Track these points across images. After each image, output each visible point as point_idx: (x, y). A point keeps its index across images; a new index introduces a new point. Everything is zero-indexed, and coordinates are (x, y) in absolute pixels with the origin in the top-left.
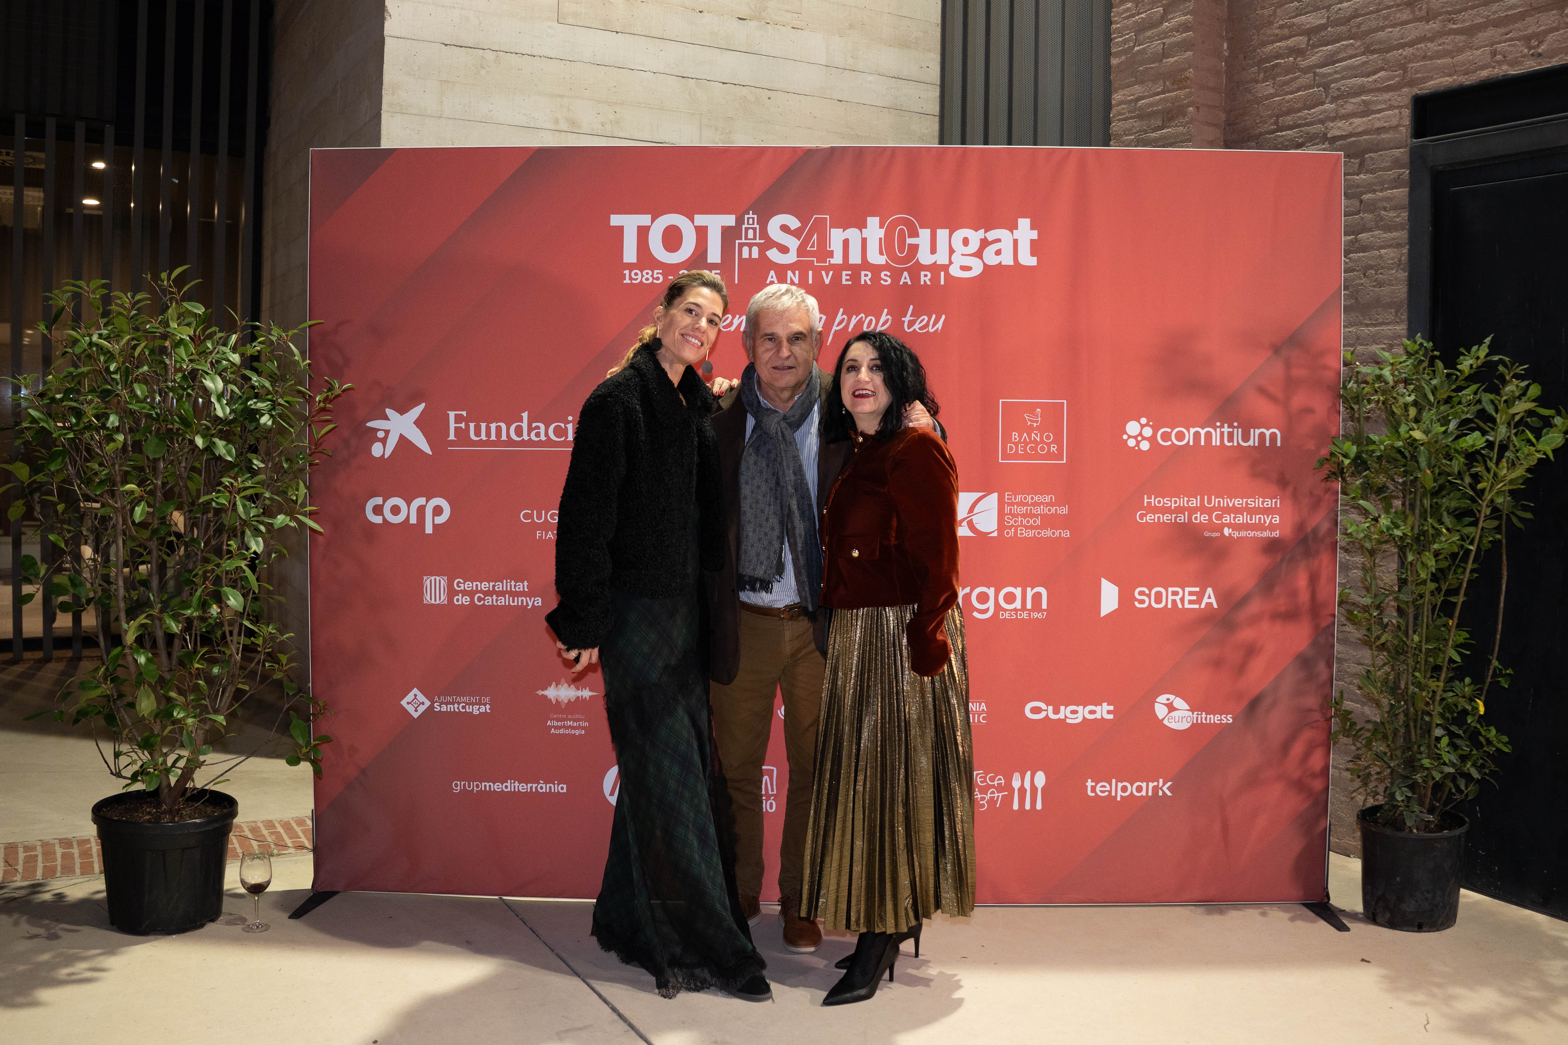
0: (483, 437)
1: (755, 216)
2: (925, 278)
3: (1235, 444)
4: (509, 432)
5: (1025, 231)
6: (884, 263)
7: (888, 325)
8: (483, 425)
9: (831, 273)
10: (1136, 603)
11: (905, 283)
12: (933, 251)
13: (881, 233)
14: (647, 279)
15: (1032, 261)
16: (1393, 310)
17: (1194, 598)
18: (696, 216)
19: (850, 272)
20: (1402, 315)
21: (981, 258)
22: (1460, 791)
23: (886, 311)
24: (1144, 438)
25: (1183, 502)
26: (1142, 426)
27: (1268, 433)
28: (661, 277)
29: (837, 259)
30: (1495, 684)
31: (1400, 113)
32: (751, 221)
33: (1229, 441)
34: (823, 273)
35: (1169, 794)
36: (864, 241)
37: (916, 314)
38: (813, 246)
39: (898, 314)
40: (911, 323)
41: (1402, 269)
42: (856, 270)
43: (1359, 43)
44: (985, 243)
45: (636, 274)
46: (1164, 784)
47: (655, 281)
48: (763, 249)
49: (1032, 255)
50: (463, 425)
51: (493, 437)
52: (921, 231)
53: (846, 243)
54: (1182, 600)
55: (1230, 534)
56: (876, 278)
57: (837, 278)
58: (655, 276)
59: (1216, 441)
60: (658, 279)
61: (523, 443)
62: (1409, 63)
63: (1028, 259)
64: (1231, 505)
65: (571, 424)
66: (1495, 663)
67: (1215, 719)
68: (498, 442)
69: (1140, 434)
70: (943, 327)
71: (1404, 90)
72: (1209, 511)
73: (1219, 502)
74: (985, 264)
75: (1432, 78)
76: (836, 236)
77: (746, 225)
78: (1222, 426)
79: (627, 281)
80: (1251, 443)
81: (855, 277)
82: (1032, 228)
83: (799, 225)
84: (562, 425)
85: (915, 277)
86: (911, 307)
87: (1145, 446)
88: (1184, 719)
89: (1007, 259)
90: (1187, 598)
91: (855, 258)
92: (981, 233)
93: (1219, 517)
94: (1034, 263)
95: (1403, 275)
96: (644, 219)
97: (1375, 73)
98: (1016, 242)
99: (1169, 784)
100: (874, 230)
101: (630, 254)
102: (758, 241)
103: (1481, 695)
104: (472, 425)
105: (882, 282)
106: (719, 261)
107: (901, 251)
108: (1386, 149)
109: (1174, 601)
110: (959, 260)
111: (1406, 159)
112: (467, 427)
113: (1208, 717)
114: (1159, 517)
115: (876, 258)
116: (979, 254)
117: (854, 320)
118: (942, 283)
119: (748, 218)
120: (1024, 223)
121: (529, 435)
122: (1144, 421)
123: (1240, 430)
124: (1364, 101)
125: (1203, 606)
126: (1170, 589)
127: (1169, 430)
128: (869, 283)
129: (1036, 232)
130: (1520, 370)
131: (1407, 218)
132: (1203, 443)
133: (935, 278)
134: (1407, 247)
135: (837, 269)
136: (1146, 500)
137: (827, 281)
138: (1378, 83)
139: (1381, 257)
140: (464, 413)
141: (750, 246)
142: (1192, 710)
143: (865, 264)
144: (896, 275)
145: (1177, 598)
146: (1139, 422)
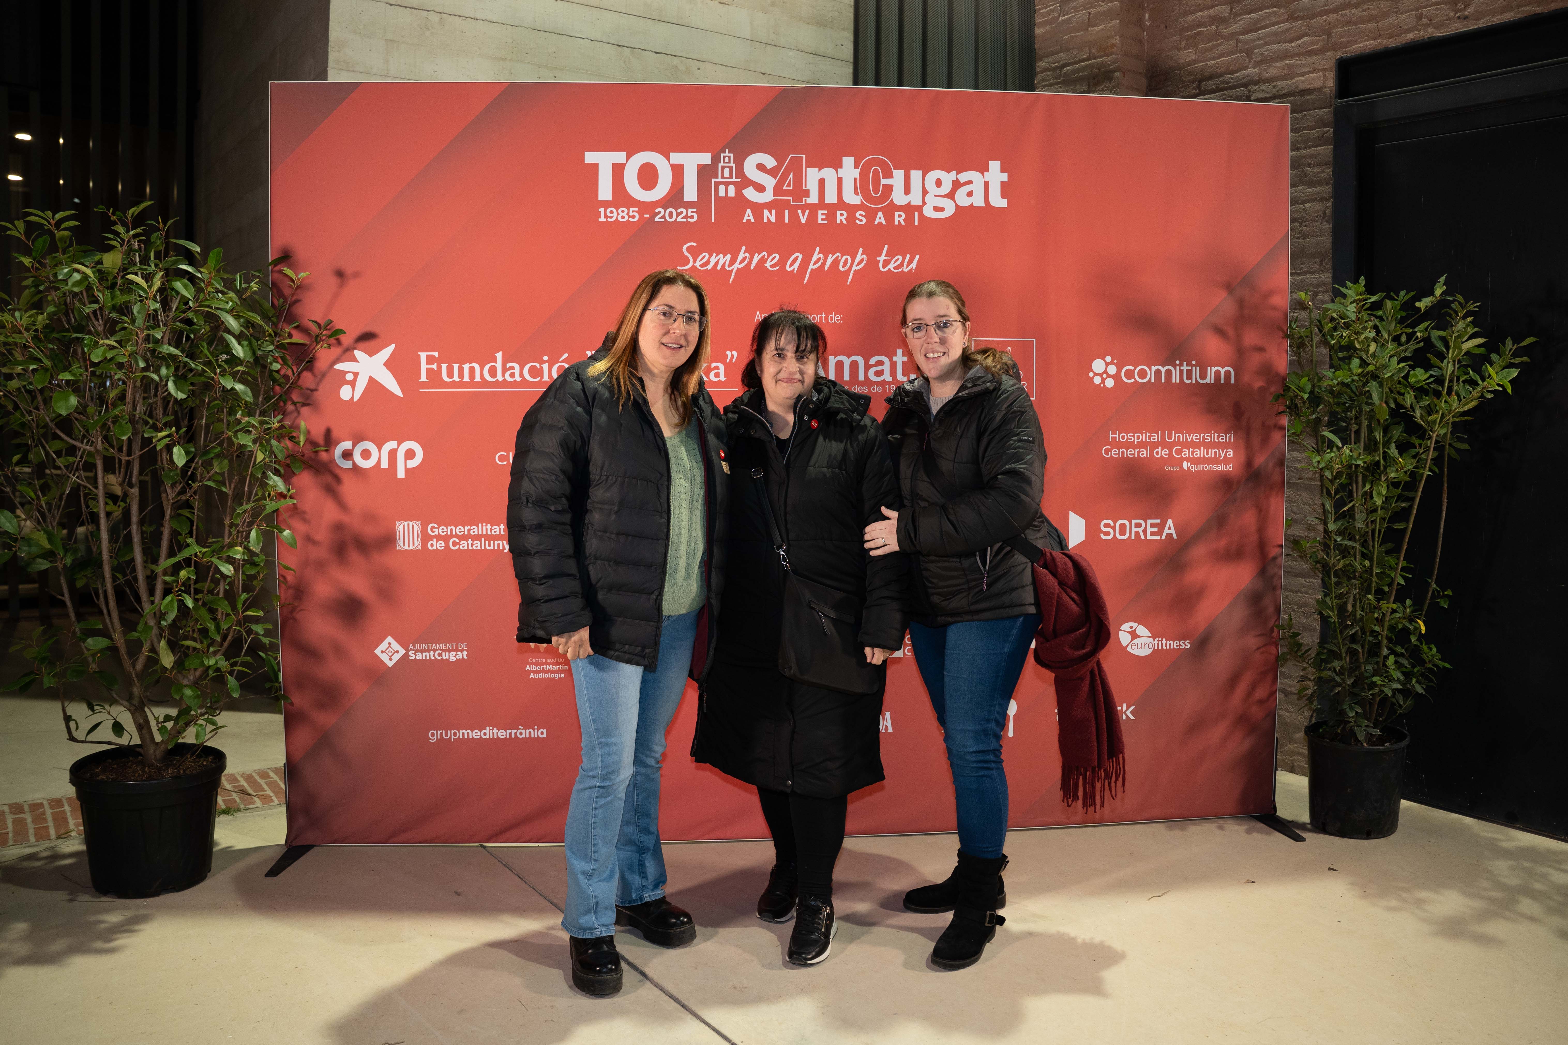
0: (456, 378)
1: (731, 155)
2: (899, 218)
3: (1194, 382)
4: (482, 373)
5: (996, 174)
6: (859, 203)
7: (863, 264)
8: (456, 367)
9: (807, 212)
10: (1102, 535)
11: (880, 223)
12: (907, 191)
13: (856, 173)
14: (623, 217)
15: (1003, 203)
16: (1317, 260)
17: (1156, 529)
18: (672, 154)
19: (826, 212)
20: (1326, 264)
21: (953, 199)
22: (1401, 706)
23: (861, 250)
24: (1109, 376)
25: (1145, 437)
26: (1107, 364)
27: (1223, 371)
28: (637, 215)
29: (813, 198)
30: (1434, 605)
31: (1324, 75)
32: (727, 160)
33: (1188, 379)
34: (800, 212)
35: (1132, 717)
36: (840, 181)
37: (891, 254)
38: (789, 185)
39: (872, 254)
40: (886, 263)
41: (1327, 222)
42: (832, 209)
43: (1282, 11)
44: (957, 185)
45: (611, 212)
46: (1127, 709)
47: (631, 219)
48: (739, 187)
49: (1003, 196)
50: (435, 366)
51: (466, 378)
52: (895, 172)
53: (822, 182)
54: (1145, 531)
55: (1188, 468)
56: (851, 218)
57: (813, 217)
58: (631, 214)
59: (1176, 379)
60: (634, 217)
61: (497, 384)
62: (1332, 29)
63: (998, 201)
64: (1189, 440)
65: (547, 364)
66: (1435, 586)
67: (1174, 645)
68: (472, 383)
69: (1105, 372)
70: (916, 267)
71: (1328, 54)
72: (1170, 446)
73: (1179, 437)
74: (957, 205)
75: (1356, 42)
76: (812, 176)
77: (722, 164)
78: (1181, 365)
79: (602, 219)
80: (1207, 380)
81: (831, 216)
82: (1003, 171)
83: (776, 164)
84: (538, 365)
85: (889, 217)
86: (886, 247)
87: (1110, 383)
88: (1147, 645)
89: (978, 201)
90: (1149, 529)
91: (831, 198)
92: (953, 175)
93: (1179, 452)
94: (1006, 206)
95: (1327, 227)
96: (619, 157)
97: (1299, 38)
98: (987, 184)
99: (1132, 708)
100: (849, 170)
101: (605, 192)
102: (734, 179)
103: (1421, 615)
104: (444, 367)
105: (857, 221)
106: (695, 199)
107: (876, 192)
108: (1310, 110)
109: (1137, 533)
110: (932, 201)
111: (1330, 118)
112: (439, 368)
113: (1168, 642)
114: (1123, 452)
115: (851, 198)
116: (951, 195)
117: (830, 259)
118: (916, 223)
119: (724, 157)
120: (995, 166)
121: (503, 375)
122: (1108, 359)
123: (1198, 368)
124: (1287, 65)
125: (1163, 537)
126: (1134, 521)
127: (1132, 368)
128: (845, 222)
129: (1006, 174)
130: (1471, 307)
131: (1331, 173)
132: (1163, 381)
133: (909, 219)
134: (1332, 200)
135: (813, 209)
136: (1111, 436)
137: (803, 220)
138: (1302, 47)
139: (1305, 210)
140: (436, 354)
141: (727, 184)
142: (1153, 637)
143: (841, 204)
144: (871, 215)
145: (1140, 530)
146: (1104, 359)
